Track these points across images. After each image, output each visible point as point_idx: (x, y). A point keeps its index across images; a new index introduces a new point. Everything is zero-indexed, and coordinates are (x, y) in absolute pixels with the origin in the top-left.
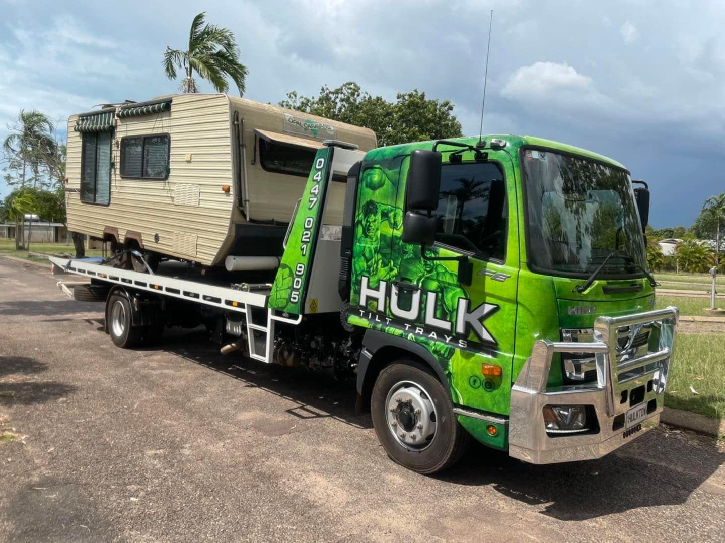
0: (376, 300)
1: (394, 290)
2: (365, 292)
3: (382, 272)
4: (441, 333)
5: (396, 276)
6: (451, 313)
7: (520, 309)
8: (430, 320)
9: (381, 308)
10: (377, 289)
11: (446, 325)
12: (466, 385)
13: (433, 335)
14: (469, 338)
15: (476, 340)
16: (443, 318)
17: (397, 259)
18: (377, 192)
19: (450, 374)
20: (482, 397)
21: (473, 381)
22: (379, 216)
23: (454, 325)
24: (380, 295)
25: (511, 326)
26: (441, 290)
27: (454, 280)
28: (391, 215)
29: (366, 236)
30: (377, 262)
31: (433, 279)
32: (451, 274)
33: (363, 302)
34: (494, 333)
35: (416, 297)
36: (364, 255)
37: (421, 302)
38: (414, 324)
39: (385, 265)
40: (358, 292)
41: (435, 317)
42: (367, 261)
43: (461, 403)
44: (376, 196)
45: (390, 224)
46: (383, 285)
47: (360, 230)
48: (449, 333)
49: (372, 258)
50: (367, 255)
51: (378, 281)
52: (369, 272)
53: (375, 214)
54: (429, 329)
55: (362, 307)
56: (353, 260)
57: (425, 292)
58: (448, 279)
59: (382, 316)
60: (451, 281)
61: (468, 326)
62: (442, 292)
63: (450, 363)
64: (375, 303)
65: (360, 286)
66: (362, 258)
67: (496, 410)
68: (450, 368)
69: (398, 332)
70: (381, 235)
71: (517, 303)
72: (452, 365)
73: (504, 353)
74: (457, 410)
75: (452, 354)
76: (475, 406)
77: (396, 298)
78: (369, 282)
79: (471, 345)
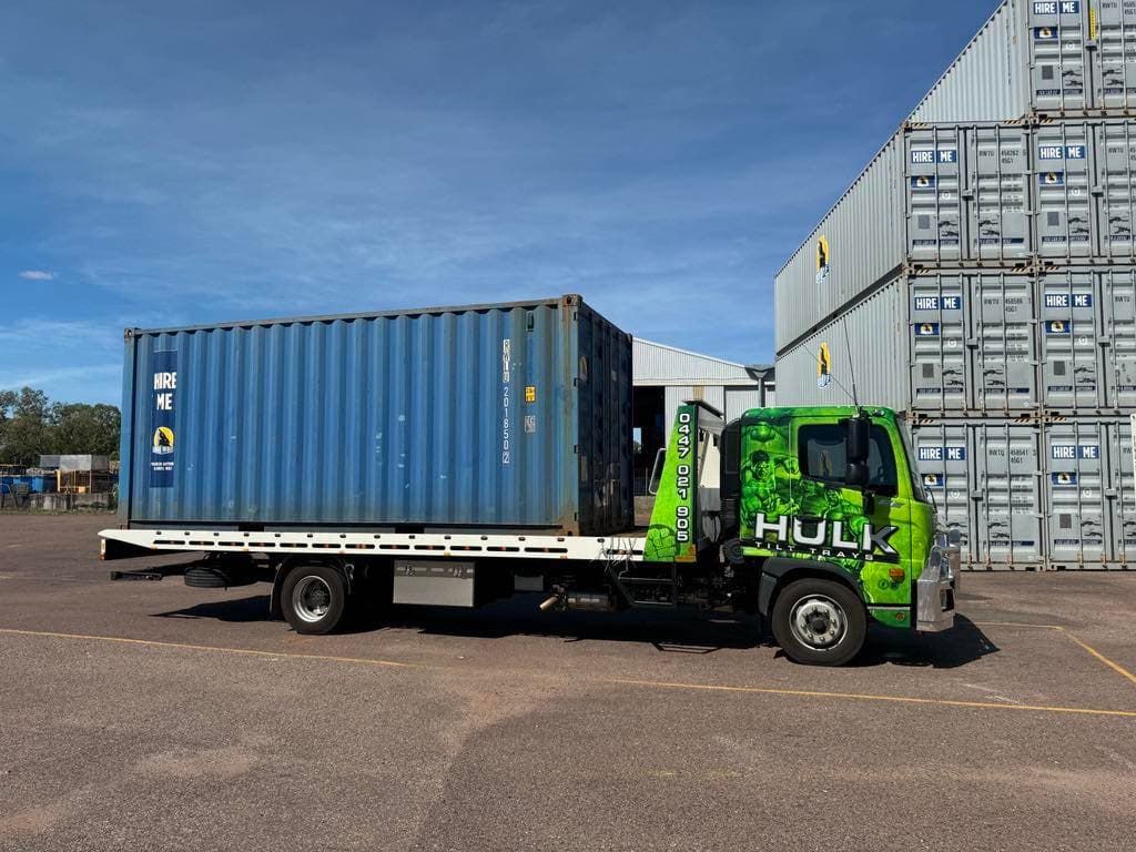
0: (777, 532)
1: (797, 523)
2: (761, 526)
3: (782, 508)
4: (848, 552)
5: (798, 511)
6: (857, 536)
7: (913, 527)
8: (837, 543)
9: (782, 537)
10: (777, 522)
11: (854, 545)
12: (876, 587)
13: (841, 554)
15: (881, 553)
16: (850, 539)
17: (798, 497)
18: (767, 443)
19: (862, 582)
20: (890, 594)
21: (882, 584)
22: (771, 463)
23: (860, 545)
24: (782, 527)
25: (907, 540)
26: (847, 519)
27: (860, 511)
28: (787, 462)
29: (758, 479)
30: (775, 501)
31: (838, 511)
32: (856, 506)
33: (759, 534)
34: (896, 548)
35: (821, 527)
36: (757, 495)
37: (827, 529)
39: (783, 502)
40: (754, 527)
41: (842, 540)
42: (762, 500)
43: (872, 601)
44: (766, 447)
45: (787, 469)
46: (783, 520)
47: (749, 475)
48: (855, 551)
49: (768, 497)
50: (761, 495)
51: (778, 516)
52: (766, 509)
53: (767, 461)
54: (835, 551)
55: (759, 540)
56: (743, 501)
57: (830, 522)
58: (853, 510)
59: (784, 545)
60: (856, 512)
61: (873, 544)
62: (847, 520)
63: (861, 572)
64: (775, 535)
65: (756, 521)
66: (756, 498)
67: (900, 602)
68: (862, 577)
70: (776, 478)
71: (910, 523)
72: (864, 575)
73: (904, 559)
74: (869, 608)
75: (862, 566)
76: (884, 601)
77: (799, 529)
78: (765, 517)
79: (877, 558)
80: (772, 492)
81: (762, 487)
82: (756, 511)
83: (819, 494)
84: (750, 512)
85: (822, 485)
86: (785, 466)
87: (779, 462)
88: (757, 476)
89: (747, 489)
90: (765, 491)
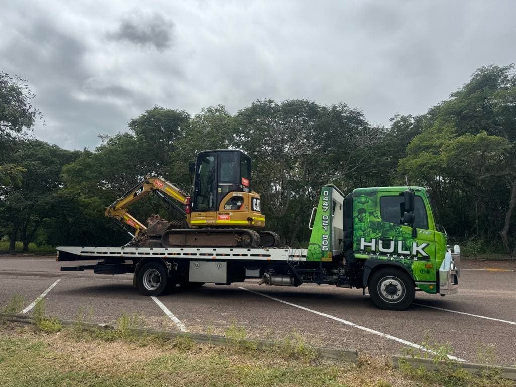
0: (371, 247)
1: (381, 242)
2: (363, 244)
3: (373, 235)
4: (405, 256)
5: (381, 236)
6: (410, 248)
7: (436, 244)
9: (373, 249)
10: (371, 242)
11: (408, 253)
12: (419, 273)
13: (402, 257)
14: (418, 256)
15: (421, 256)
16: (406, 250)
17: (381, 230)
18: (365, 205)
19: (412, 270)
20: (426, 276)
21: (422, 271)
22: (367, 214)
23: (411, 253)
24: (373, 244)
25: (434, 250)
26: (404, 240)
27: (410, 236)
28: (375, 213)
29: (361, 222)
30: (370, 231)
31: (400, 237)
32: (409, 234)
33: (362, 248)
34: (428, 253)
35: (392, 244)
36: (361, 229)
37: (395, 245)
38: (391, 254)
39: (374, 232)
40: (359, 244)
41: (402, 250)
42: (363, 231)
43: (418, 280)
44: (365, 206)
45: (375, 217)
46: (374, 241)
47: (357, 220)
48: (409, 255)
49: (366, 230)
50: (363, 229)
51: (371, 239)
52: (365, 236)
53: (365, 213)
54: (399, 255)
55: (362, 250)
56: (354, 232)
58: (407, 236)
59: (374, 253)
60: (409, 237)
61: (418, 252)
62: (405, 241)
63: (412, 266)
65: (360, 241)
66: (360, 231)
67: (431, 280)
68: (412, 268)
69: (385, 258)
70: (370, 221)
71: (435, 242)
72: (413, 267)
73: (432, 260)
74: (416, 283)
75: (412, 262)
76: (424, 280)
77: (382, 245)
78: (365, 239)
79: (419, 258)
80: (368, 227)
81: (363, 226)
82: (361, 237)
83: (391, 228)
84: (357, 237)
85: (392, 224)
86: (374, 215)
87: (371, 213)
88: (361, 220)
89: (356, 227)
90: (365, 227)
